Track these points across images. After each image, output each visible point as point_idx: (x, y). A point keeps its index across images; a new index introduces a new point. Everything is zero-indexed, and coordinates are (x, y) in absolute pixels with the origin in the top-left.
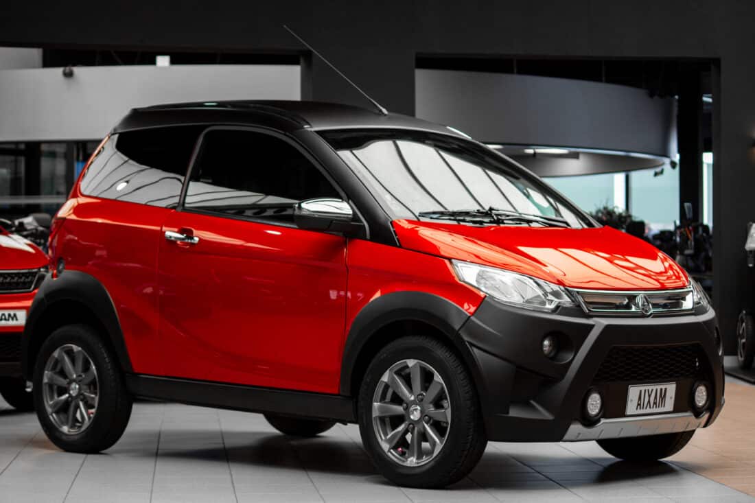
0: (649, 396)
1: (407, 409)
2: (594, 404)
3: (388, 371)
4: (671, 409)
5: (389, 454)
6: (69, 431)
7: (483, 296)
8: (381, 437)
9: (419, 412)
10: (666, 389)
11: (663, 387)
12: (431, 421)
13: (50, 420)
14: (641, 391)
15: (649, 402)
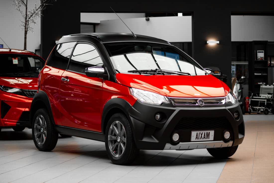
0: (202, 135)
1: (117, 138)
2: (176, 137)
3: (112, 125)
4: (213, 140)
5: (112, 153)
6: (41, 144)
7: (136, 100)
8: (110, 147)
9: (120, 139)
10: (209, 133)
11: (208, 132)
12: (123, 142)
13: (36, 140)
14: (197, 133)
15: (201, 137)
